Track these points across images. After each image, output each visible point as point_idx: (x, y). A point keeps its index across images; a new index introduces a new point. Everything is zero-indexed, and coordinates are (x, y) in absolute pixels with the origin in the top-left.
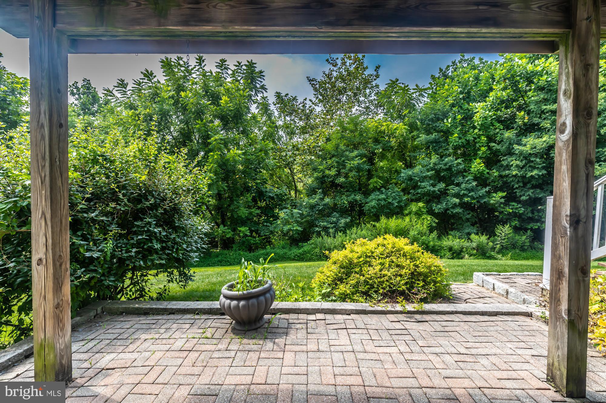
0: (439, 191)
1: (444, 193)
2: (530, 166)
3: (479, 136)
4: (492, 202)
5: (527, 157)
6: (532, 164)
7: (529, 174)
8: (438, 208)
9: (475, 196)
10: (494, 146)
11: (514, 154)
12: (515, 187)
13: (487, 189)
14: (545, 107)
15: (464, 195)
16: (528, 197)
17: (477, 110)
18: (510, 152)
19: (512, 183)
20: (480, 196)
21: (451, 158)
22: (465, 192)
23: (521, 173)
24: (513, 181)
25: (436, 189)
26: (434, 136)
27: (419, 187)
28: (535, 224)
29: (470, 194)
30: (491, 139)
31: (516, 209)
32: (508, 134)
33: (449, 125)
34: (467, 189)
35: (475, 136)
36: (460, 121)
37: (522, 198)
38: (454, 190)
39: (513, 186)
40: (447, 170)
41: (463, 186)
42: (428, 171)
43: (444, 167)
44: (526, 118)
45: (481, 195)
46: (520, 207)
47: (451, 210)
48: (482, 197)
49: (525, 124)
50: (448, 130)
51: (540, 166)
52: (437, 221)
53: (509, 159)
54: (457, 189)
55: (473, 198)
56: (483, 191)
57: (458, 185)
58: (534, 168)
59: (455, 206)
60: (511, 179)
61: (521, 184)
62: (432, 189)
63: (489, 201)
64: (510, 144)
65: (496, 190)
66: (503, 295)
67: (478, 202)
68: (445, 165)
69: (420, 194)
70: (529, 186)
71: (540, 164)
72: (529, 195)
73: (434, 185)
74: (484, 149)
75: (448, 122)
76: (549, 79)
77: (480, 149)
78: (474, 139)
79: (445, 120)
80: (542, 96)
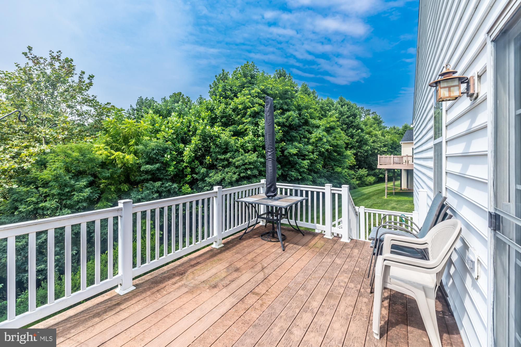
3: (186, 167)
14: (219, 156)
26: (157, 165)
33: (168, 160)
35: (184, 167)
44: (210, 161)
49: (210, 164)
50: (167, 163)
74: (189, 177)
75: (168, 157)
76: (221, 141)
77: (186, 176)
78: (183, 169)
79: (166, 156)
80: (217, 150)
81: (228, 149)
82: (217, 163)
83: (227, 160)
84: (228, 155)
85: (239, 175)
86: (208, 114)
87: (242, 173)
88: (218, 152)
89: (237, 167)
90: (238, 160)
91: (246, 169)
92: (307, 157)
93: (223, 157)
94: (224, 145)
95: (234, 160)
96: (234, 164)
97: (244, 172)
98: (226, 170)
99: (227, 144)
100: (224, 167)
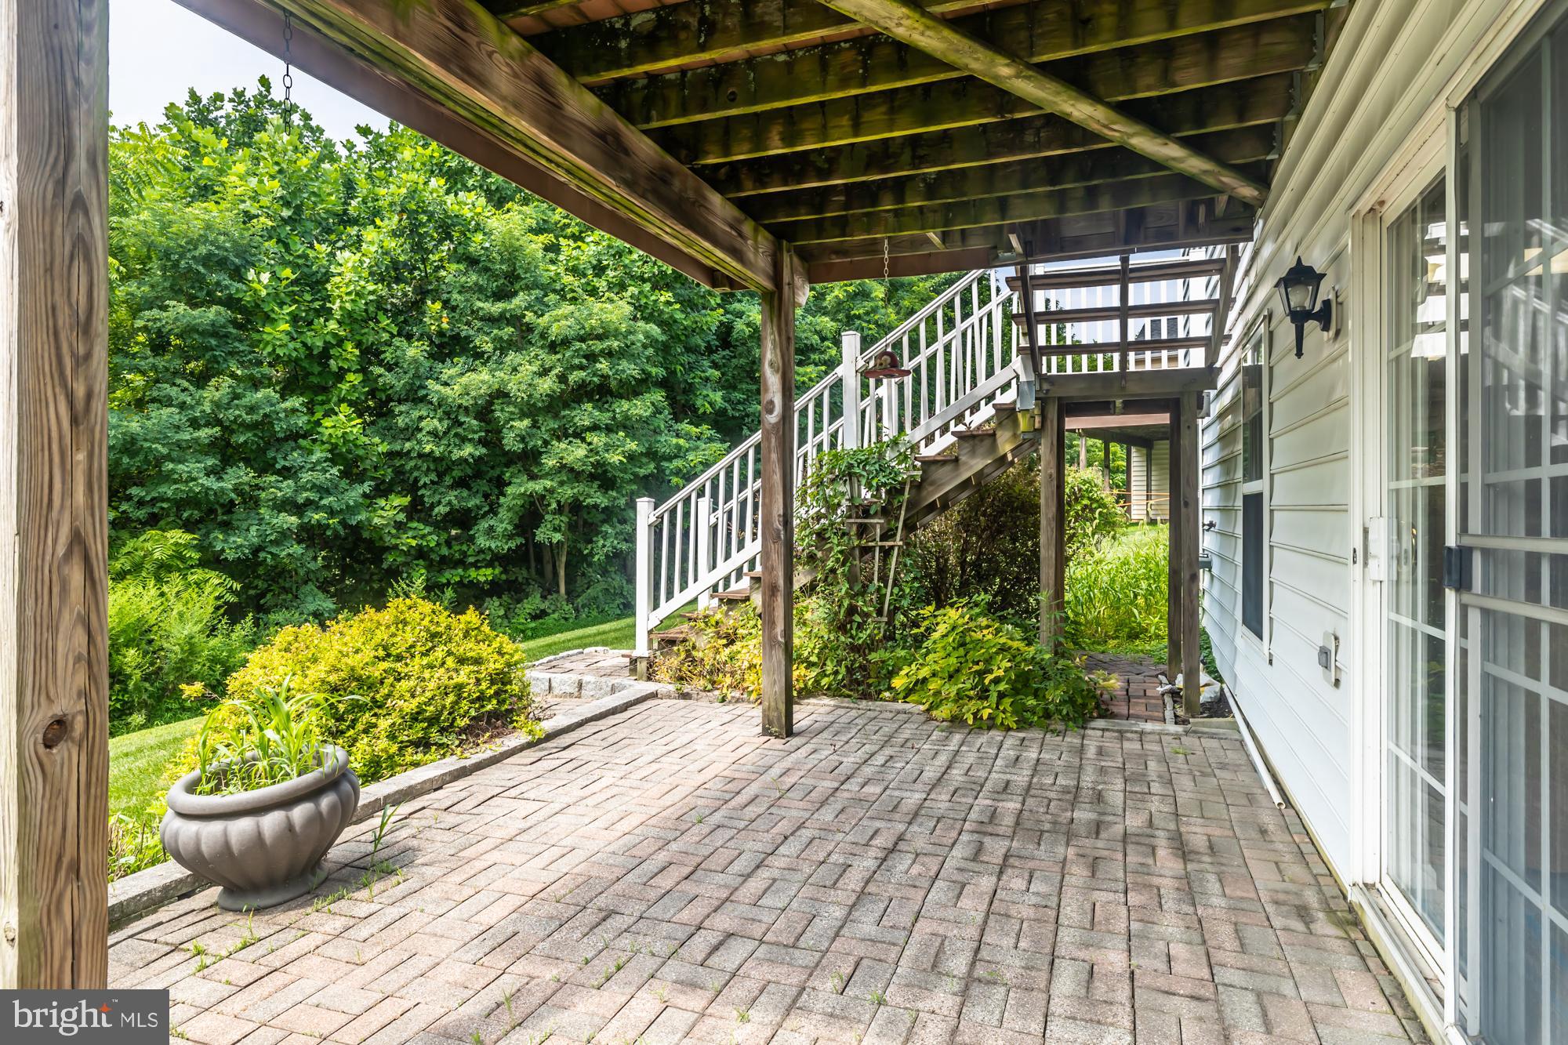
0: (235, 490)
1: (250, 499)
2: (456, 435)
3: (340, 342)
4: (376, 520)
5: (452, 414)
6: (460, 430)
7: (457, 454)
8: (232, 545)
9: (336, 506)
10: (380, 376)
11: (423, 399)
12: (421, 483)
13: (366, 487)
14: (480, 304)
15: (309, 503)
16: (447, 509)
17: (339, 270)
18: (415, 396)
19: (416, 474)
20: (348, 506)
21: (270, 391)
22: (313, 496)
23: (442, 449)
24: (416, 468)
25: (228, 485)
26: (212, 314)
27: (167, 478)
28: (454, 572)
29: (325, 502)
30: (370, 354)
31: (423, 537)
32: (414, 351)
33: (264, 293)
34: (314, 486)
35: (329, 338)
36: (287, 286)
37: (436, 510)
38: (280, 490)
39: (416, 480)
40: (253, 426)
41: (306, 477)
42: (195, 424)
43: (248, 418)
44: (445, 320)
45: (351, 503)
46: (430, 534)
47: (274, 550)
48: (351, 510)
49: (441, 333)
50: (258, 306)
51: (476, 436)
52: (237, 586)
53: (415, 414)
54: (287, 487)
55: (332, 513)
56: (356, 493)
57: (287, 473)
58: (464, 440)
59: (284, 535)
60: (412, 463)
61: (433, 477)
62: (212, 483)
63: (369, 520)
64: (417, 376)
65: (382, 490)
66: (571, 695)
67: (343, 523)
68: (251, 409)
69: (168, 500)
70: (448, 480)
71: (475, 432)
72: (450, 503)
73: (216, 472)
74: (354, 378)
75: (260, 280)
76: (487, 245)
77: (340, 376)
78: (327, 346)
79: (251, 275)
80: (474, 278)
81: (518, 278)
82: (471, 332)
83: (515, 320)
84: (519, 301)
85: (562, 378)
86: (428, 152)
87: (574, 368)
88: (479, 289)
89: (553, 348)
90: (560, 319)
91: (592, 357)
92: (815, 357)
93: (496, 308)
94: (502, 262)
95: (543, 321)
96: (543, 336)
97: (581, 368)
98: (508, 358)
99: (512, 253)
100: (503, 347)
